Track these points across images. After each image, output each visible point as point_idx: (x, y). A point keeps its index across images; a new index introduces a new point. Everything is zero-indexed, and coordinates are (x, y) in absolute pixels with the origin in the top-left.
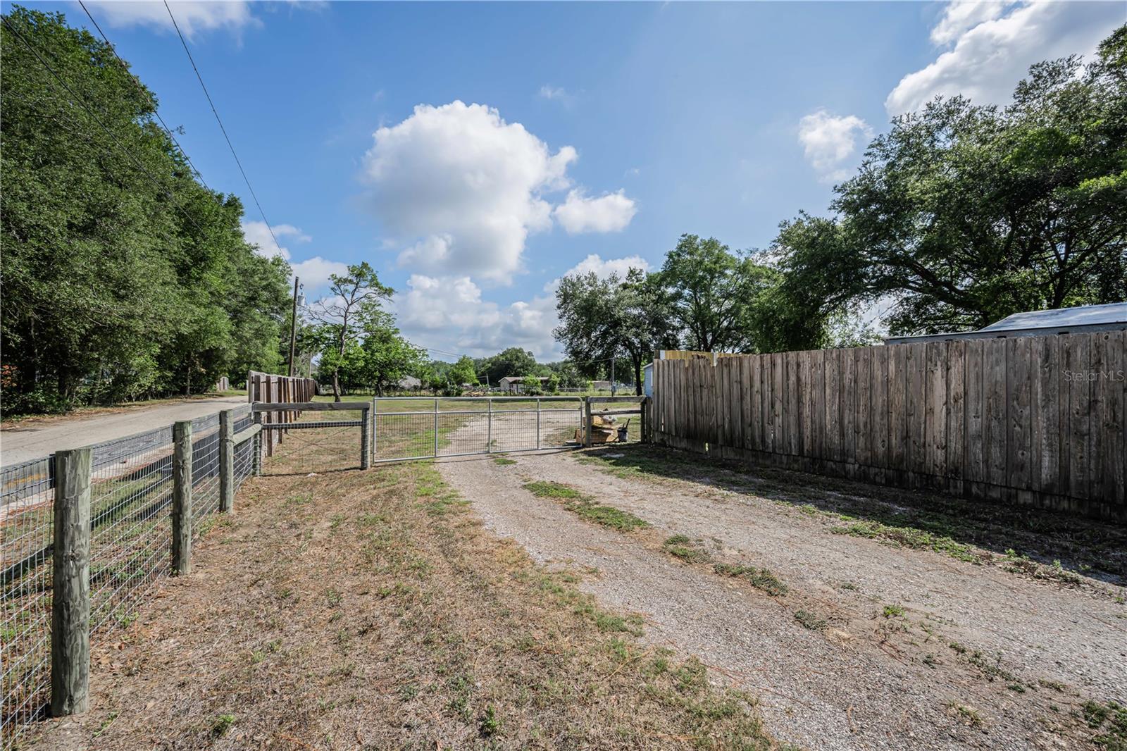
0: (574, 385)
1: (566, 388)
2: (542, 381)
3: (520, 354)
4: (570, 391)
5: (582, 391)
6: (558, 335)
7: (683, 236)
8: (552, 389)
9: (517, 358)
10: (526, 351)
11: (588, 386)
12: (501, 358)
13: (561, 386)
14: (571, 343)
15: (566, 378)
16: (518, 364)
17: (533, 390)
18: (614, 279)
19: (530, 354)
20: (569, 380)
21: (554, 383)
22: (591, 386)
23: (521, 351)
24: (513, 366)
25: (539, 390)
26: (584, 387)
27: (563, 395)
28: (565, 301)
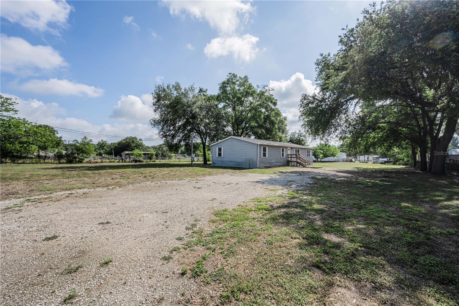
0: (165, 156)
1: (160, 158)
2: (144, 154)
3: (134, 140)
4: (162, 159)
5: (168, 159)
6: (153, 123)
7: (230, 74)
8: (150, 158)
9: (133, 142)
10: (138, 138)
11: (172, 157)
12: (123, 142)
13: (157, 157)
14: (163, 128)
15: (160, 152)
16: (133, 145)
17: (137, 159)
18: (192, 89)
19: (140, 140)
20: (162, 154)
21: (152, 155)
22: (174, 157)
23: (136, 138)
24: (131, 146)
25: (141, 159)
26: (170, 157)
27: (158, 162)
28: (158, 101)
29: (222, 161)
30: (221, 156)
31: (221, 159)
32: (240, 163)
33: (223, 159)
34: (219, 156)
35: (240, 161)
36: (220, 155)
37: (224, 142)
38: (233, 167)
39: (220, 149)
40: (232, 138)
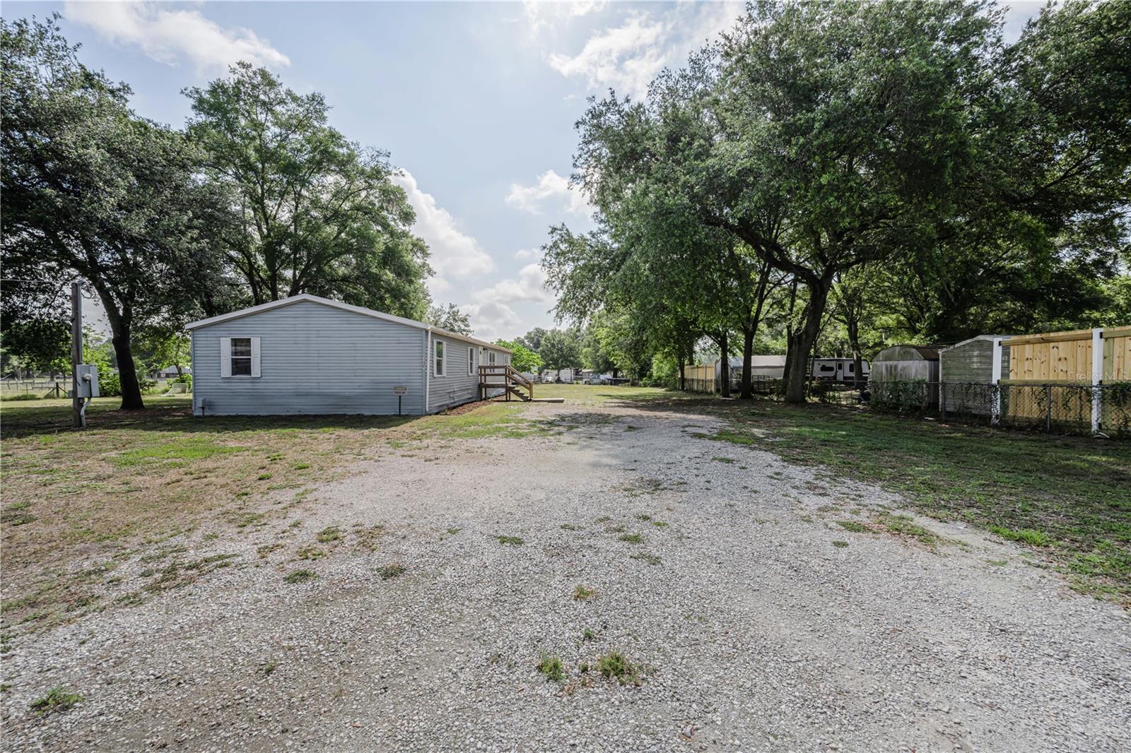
29: (255, 396)
30: (247, 370)
31: (249, 385)
32: (349, 397)
33: (258, 386)
34: (234, 373)
35: (347, 392)
36: (241, 367)
37: (264, 316)
38: (316, 416)
39: (241, 345)
40: (305, 301)
